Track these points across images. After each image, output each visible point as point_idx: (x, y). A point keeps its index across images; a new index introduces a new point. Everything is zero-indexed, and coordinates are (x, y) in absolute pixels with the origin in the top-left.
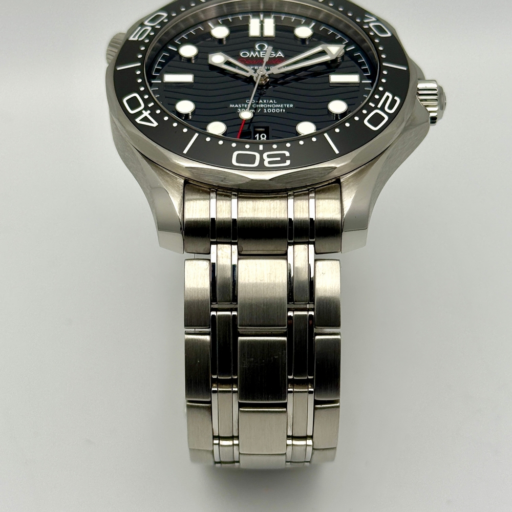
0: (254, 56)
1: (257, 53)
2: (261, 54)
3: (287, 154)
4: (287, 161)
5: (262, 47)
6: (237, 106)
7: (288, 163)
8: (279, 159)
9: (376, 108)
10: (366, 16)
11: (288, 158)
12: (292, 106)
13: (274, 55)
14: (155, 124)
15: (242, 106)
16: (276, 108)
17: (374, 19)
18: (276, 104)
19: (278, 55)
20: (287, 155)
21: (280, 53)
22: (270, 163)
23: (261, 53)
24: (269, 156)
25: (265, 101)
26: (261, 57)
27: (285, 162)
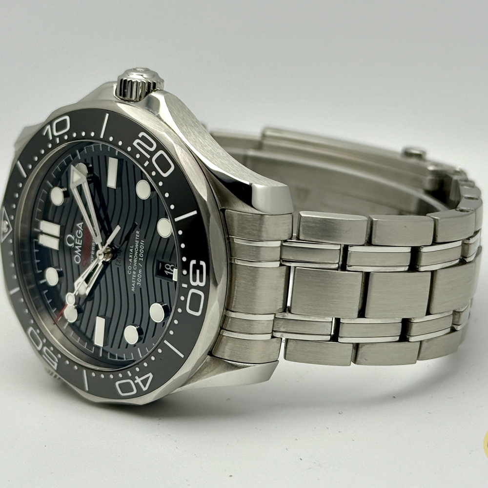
0: (80, 251)
1: (77, 247)
2: (78, 243)
3: (193, 262)
4: (201, 264)
5: (70, 241)
6: (133, 285)
7: (203, 263)
8: (198, 271)
9: (150, 160)
10: (44, 134)
11: (198, 262)
12: (138, 232)
13: (80, 231)
14: (150, 375)
15: (134, 280)
16: (139, 249)
17: (48, 127)
18: (135, 247)
19: (81, 228)
20: (195, 263)
21: (78, 225)
22: (201, 281)
23: (76, 243)
24: (195, 280)
25: (131, 256)
26: (81, 244)
27: (202, 266)
